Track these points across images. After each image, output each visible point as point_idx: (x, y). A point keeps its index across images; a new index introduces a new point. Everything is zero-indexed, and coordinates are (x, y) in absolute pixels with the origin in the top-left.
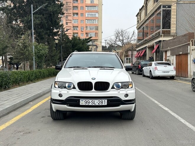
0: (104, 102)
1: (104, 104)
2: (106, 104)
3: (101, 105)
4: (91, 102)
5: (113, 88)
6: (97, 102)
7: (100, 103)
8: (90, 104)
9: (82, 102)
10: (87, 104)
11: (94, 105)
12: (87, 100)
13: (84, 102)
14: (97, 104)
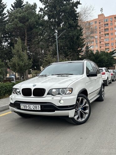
0: (38, 107)
1: (38, 109)
2: (40, 109)
3: (35, 109)
4: (28, 107)
5: (48, 94)
6: (32, 107)
7: (35, 108)
8: (27, 109)
9: (22, 106)
10: (25, 109)
11: (30, 109)
12: (25, 105)
13: (23, 106)
14: (33, 109)
